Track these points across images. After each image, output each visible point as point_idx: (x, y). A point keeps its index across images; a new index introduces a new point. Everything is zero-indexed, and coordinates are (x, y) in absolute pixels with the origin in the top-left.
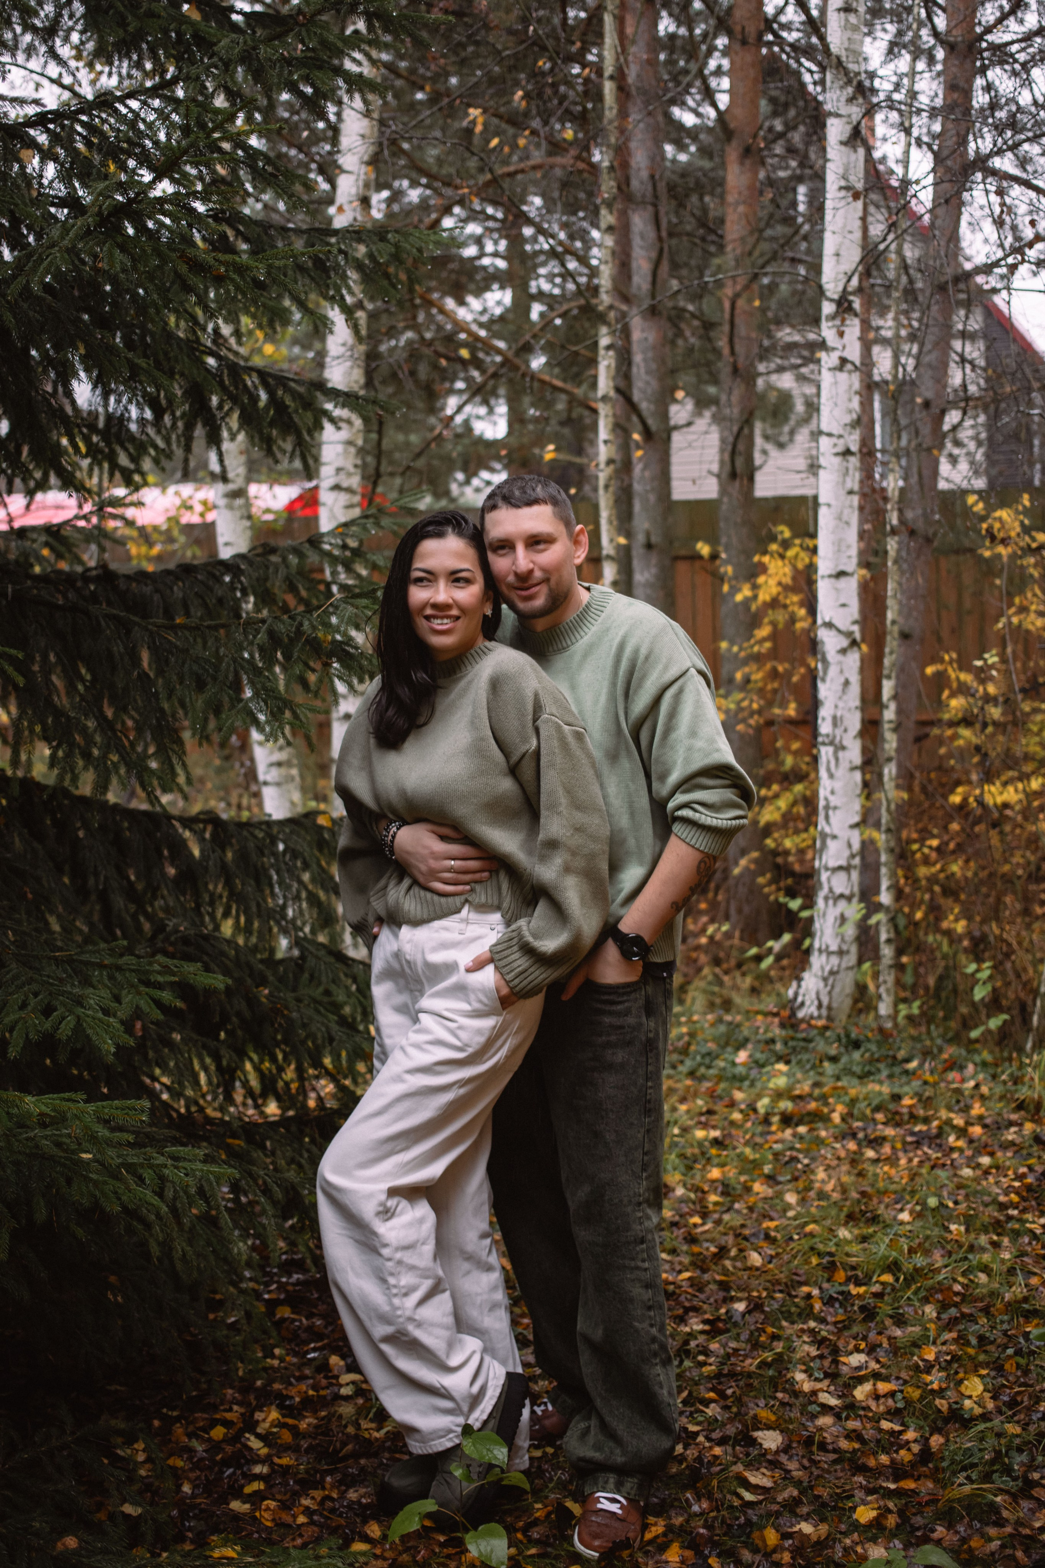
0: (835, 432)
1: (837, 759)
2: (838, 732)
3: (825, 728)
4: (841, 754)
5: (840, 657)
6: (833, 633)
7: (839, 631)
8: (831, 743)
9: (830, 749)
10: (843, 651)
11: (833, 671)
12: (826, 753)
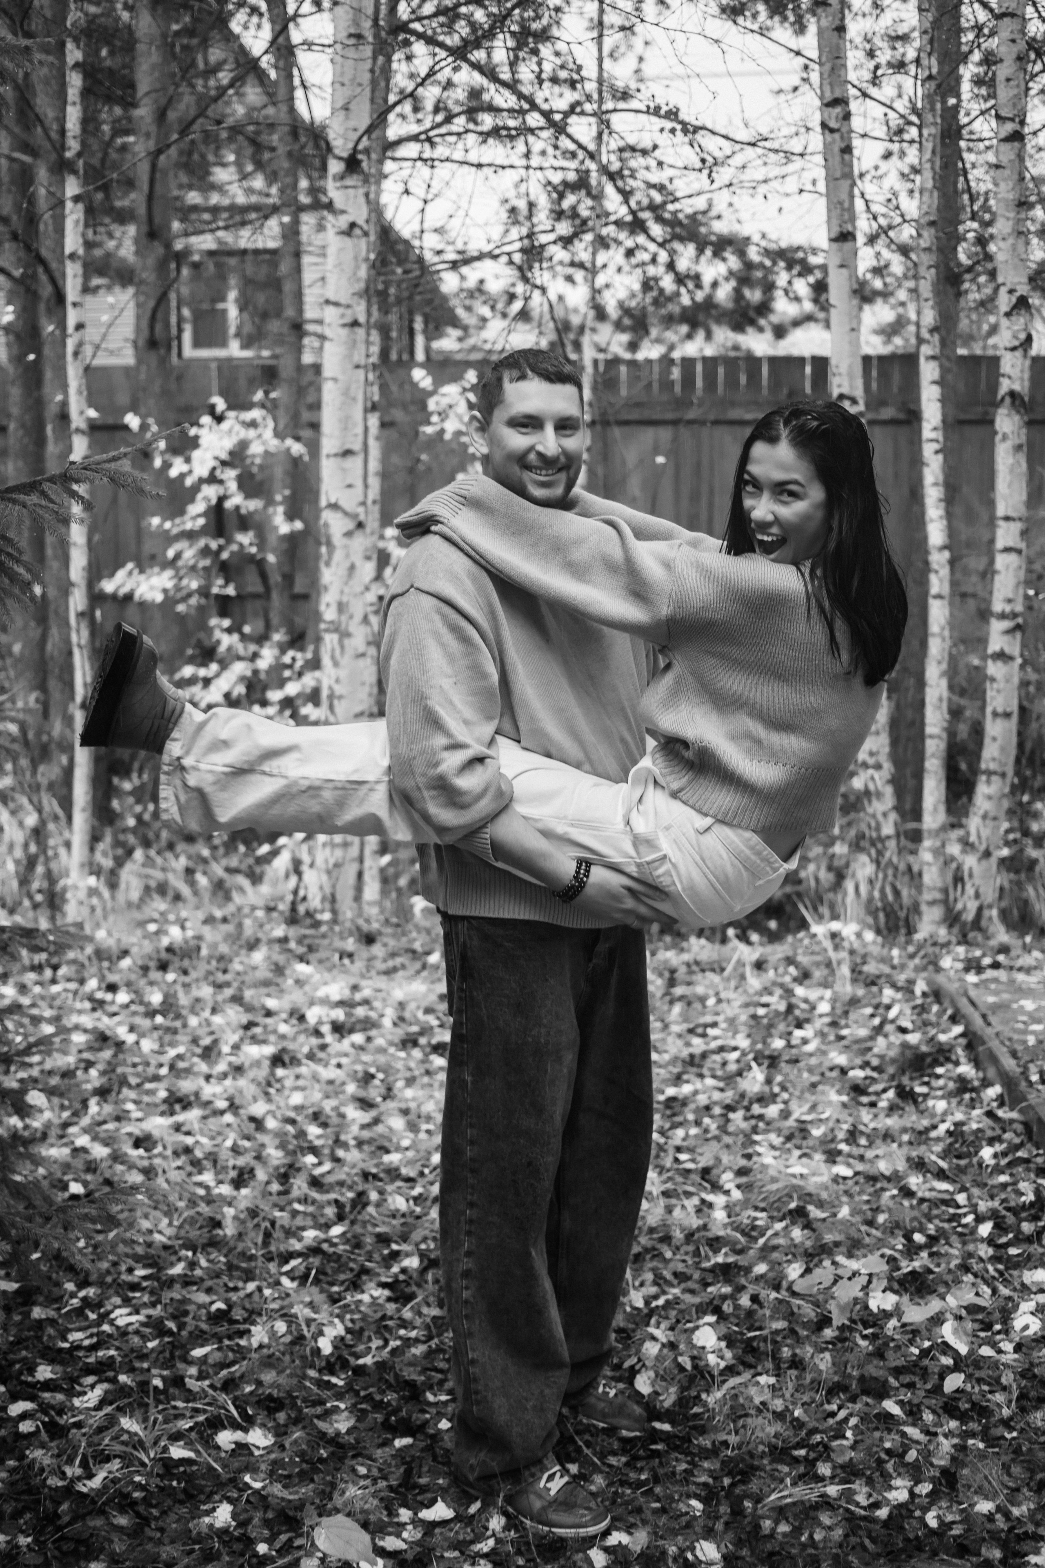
0: (343, 301)
1: (342, 647)
2: (344, 618)
3: (329, 614)
4: (346, 642)
5: (345, 541)
6: (339, 515)
7: (346, 513)
8: (336, 630)
9: (335, 637)
10: (349, 534)
11: (338, 555)
12: (330, 640)
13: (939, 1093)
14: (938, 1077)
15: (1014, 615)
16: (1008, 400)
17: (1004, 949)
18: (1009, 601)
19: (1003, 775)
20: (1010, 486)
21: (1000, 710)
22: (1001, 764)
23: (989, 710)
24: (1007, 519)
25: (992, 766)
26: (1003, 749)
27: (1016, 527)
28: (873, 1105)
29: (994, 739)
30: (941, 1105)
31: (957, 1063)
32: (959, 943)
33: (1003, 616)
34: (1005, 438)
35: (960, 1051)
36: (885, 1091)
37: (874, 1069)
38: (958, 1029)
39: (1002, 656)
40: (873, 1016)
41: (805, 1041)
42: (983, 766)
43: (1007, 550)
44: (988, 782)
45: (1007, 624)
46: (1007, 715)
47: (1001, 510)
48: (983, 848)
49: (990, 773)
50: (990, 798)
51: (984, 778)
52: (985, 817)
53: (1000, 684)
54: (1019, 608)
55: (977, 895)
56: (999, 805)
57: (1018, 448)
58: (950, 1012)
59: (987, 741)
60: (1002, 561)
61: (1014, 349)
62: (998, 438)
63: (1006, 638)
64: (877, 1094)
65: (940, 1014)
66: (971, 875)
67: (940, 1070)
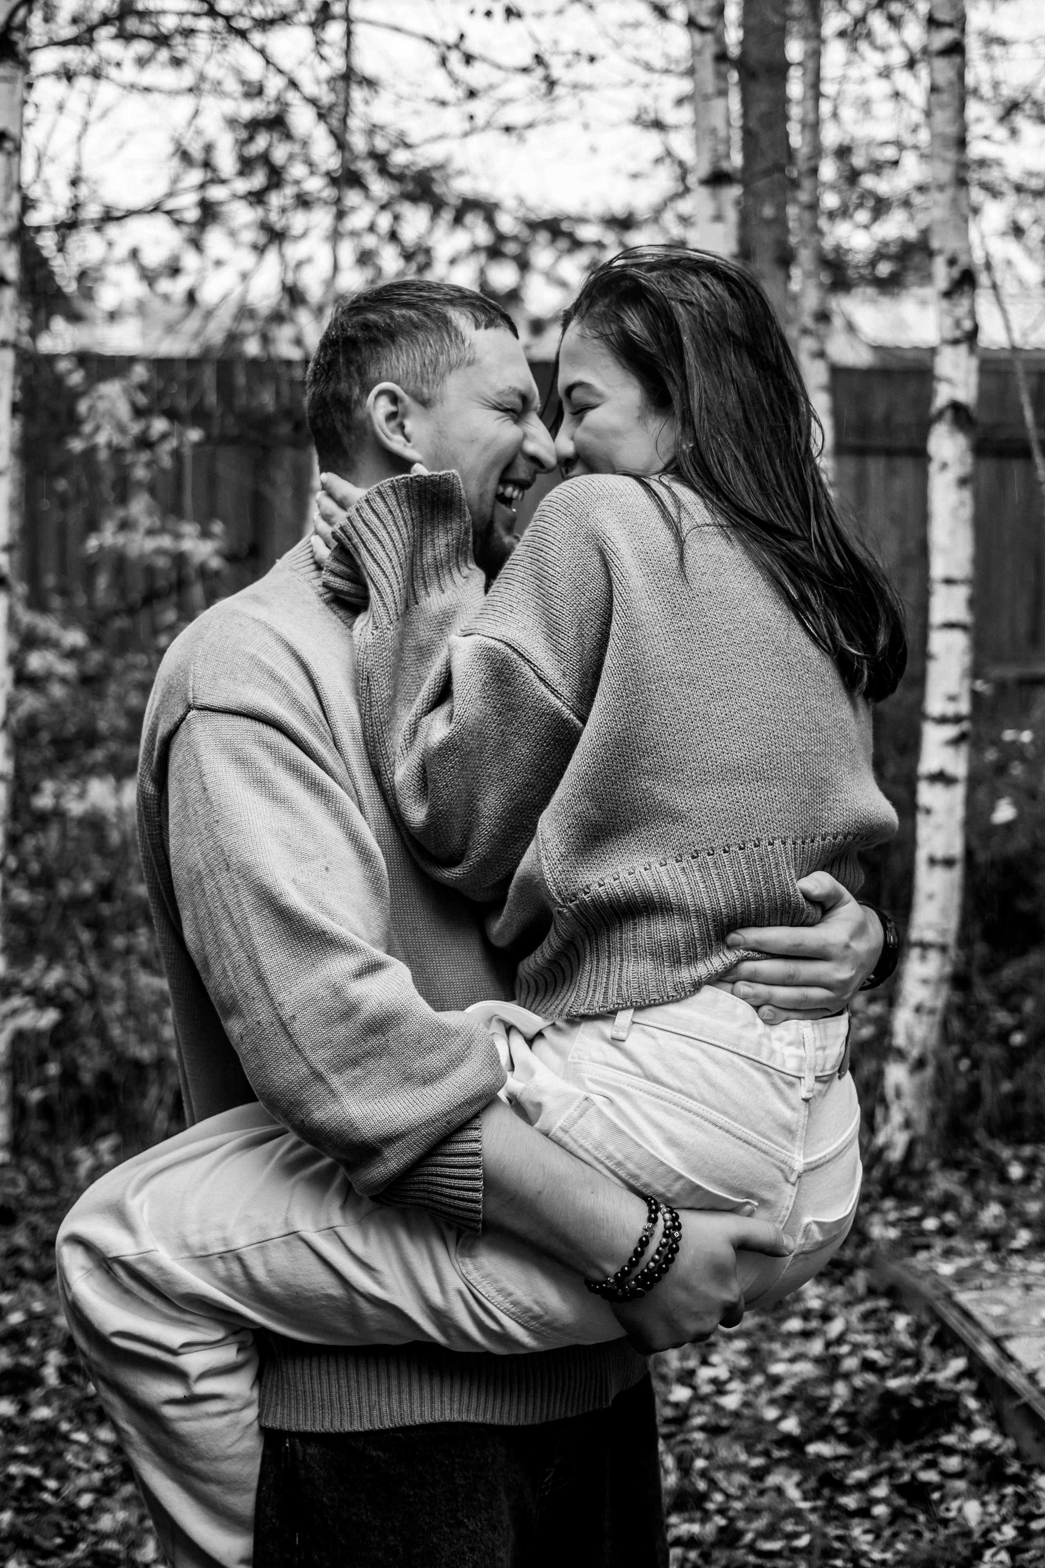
13: (960, 1485)
14: (949, 1451)
15: (957, 719)
16: (949, 415)
17: (948, 1203)
18: (952, 698)
19: (943, 949)
20: (953, 533)
21: (940, 854)
22: (944, 932)
23: (922, 855)
24: (949, 581)
25: (930, 936)
26: (944, 911)
27: (962, 593)
28: (864, 1512)
29: (931, 897)
30: (972, 1510)
31: (970, 1426)
32: (884, 1195)
33: (943, 720)
34: (944, 466)
35: (972, 1404)
36: (873, 1480)
37: (842, 1439)
38: (958, 1364)
39: (941, 778)
40: (806, 1335)
41: (720, 1388)
42: (915, 935)
43: (950, 626)
44: (923, 958)
45: (951, 731)
46: (948, 863)
47: (939, 568)
48: (915, 1053)
49: (924, 946)
50: (925, 982)
51: (915, 953)
52: (918, 1009)
53: (939, 817)
54: (964, 707)
55: (907, 1124)
56: (937, 991)
57: (963, 482)
58: (934, 1329)
59: (920, 898)
60: (939, 642)
61: (955, 342)
62: (933, 468)
63: (950, 751)
64: (862, 1487)
65: (917, 1332)
66: (898, 1095)
67: (949, 1439)
